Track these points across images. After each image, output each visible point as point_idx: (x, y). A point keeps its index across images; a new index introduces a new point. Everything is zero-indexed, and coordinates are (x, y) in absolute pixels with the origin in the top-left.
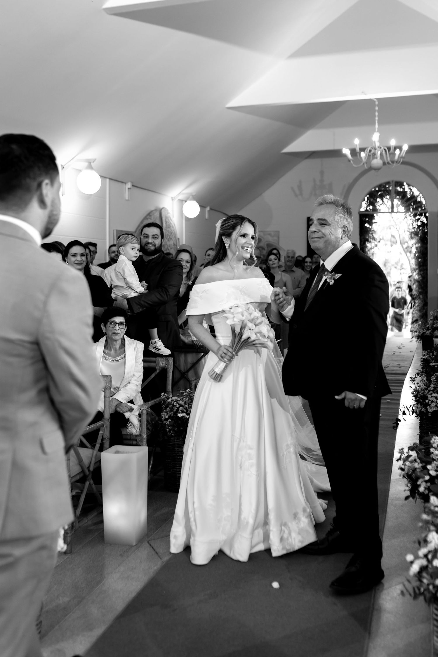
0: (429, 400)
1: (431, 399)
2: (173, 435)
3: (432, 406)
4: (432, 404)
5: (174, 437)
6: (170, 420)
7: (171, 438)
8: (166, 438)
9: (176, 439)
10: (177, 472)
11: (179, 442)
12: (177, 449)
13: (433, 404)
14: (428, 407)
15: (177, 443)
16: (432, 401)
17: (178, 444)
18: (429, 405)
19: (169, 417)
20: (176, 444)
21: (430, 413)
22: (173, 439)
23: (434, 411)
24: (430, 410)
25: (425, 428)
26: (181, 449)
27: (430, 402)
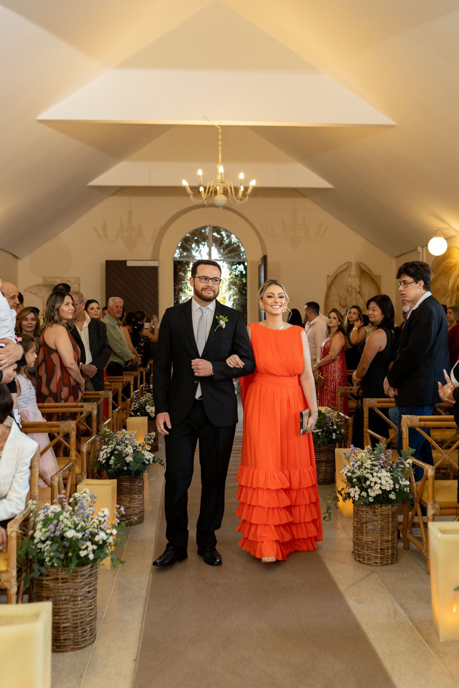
0: (371, 482)
1: (374, 480)
2: (56, 565)
3: (375, 489)
4: (375, 486)
5: (56, 568)
6: (49, 542)
7: (52, 570)
8: (43, 570)
9: (60, 570)
10: (61, 621)
11: (64, 575)
12: (62, 586)
13: (377, 486)
14: (369, 490)
15: (62, 576)
16: (376, 483)
17: (62, 579)
18: (371, 487)
19: (47, 539)
20: (60, 580)
21: (370, 498)
22: (55, 571)
23: (378, 495)
24: (373, 493)
25: (365, 516)
26: (67, 585)
27: (372, 484)
